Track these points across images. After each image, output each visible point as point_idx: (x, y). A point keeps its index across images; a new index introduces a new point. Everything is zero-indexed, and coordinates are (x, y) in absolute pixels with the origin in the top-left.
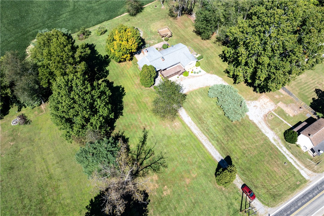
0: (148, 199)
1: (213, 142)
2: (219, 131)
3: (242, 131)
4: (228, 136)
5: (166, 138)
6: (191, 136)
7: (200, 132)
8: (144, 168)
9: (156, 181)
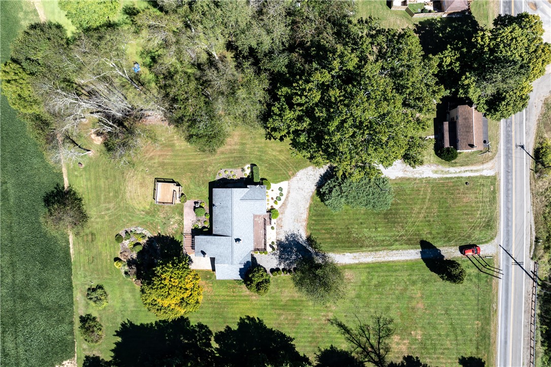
2: (386, 229)
4: (398, 223)
5: (357, 300)
7: (374, 254)
8: (379, 346)
9: (400, 339)
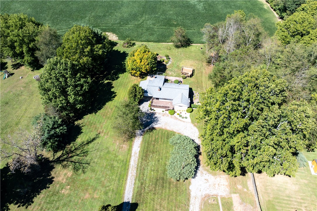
0: (49, 186)
1: (137, 182)
2: (152, 178)
3: (171, 191)
4: (155, 188)
5: (106, 151)
6: (126, 164)
7: (135, 167)
8: (70, 161)
9: (68, 177)
